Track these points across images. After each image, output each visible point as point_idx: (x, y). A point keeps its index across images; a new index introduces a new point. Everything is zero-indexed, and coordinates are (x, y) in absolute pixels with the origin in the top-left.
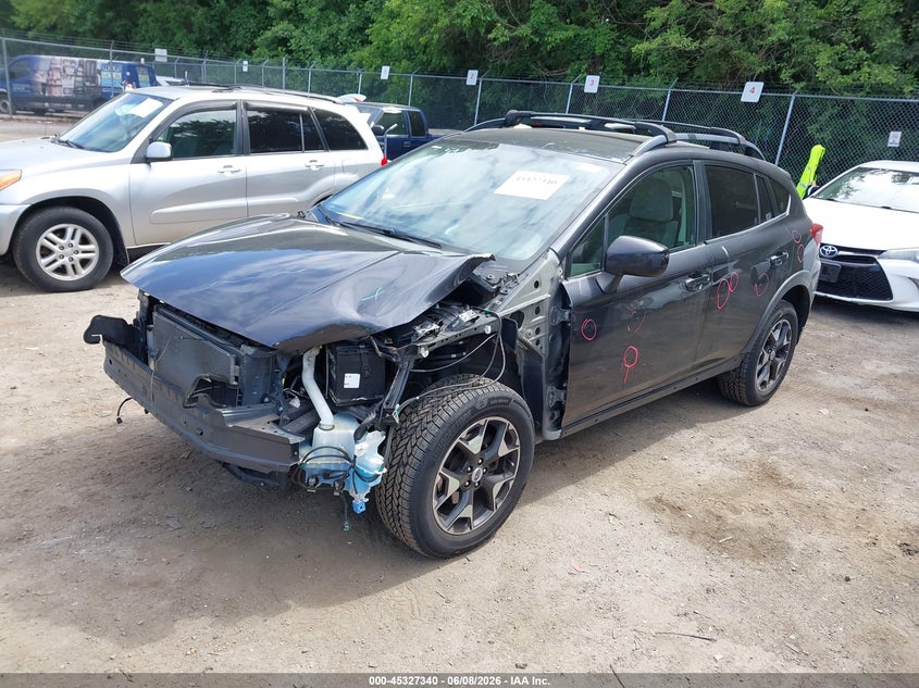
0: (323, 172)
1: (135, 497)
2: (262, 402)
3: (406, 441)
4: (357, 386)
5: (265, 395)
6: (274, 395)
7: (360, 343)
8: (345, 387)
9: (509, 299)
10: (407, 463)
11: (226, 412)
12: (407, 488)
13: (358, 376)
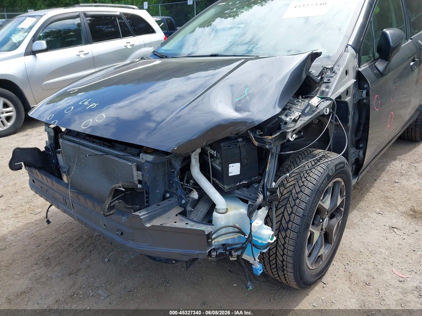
0: (134, 48)
1: (70, 274)
2: (164, 198)
3: (282, 210)
4: (238, 173)
5: (166, 192)
6: (173, 190)
7: (239, 137)
8: (230, 175)
9: (333, 85)
10: (288, 228)
11: (142, 214)
12: (291, 248)
13: (238, 165)
